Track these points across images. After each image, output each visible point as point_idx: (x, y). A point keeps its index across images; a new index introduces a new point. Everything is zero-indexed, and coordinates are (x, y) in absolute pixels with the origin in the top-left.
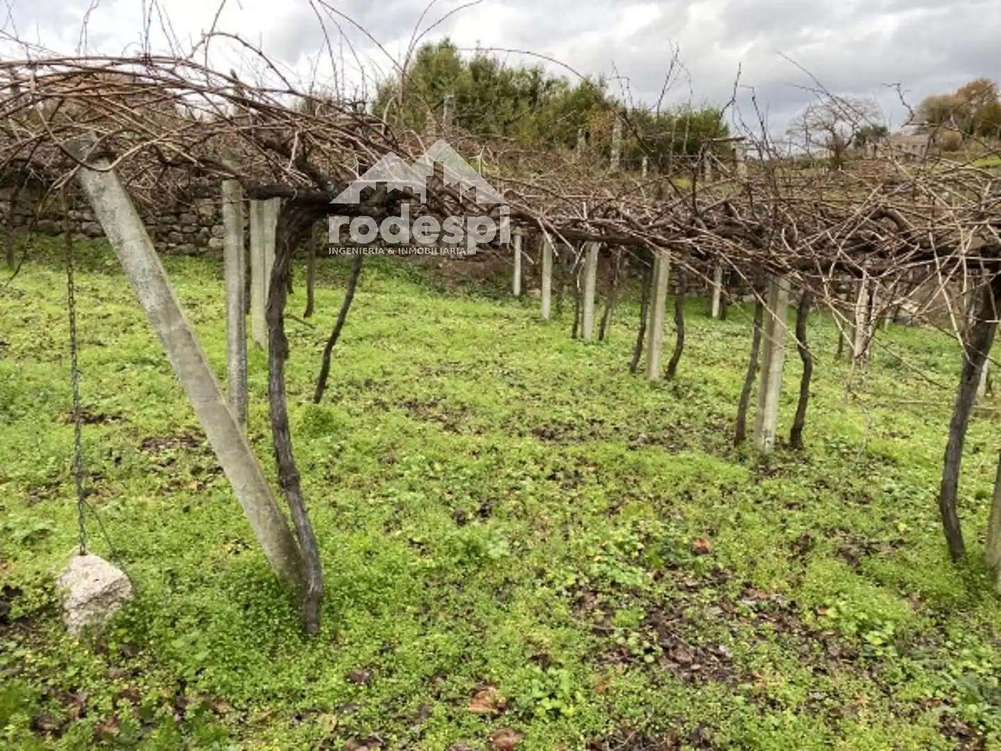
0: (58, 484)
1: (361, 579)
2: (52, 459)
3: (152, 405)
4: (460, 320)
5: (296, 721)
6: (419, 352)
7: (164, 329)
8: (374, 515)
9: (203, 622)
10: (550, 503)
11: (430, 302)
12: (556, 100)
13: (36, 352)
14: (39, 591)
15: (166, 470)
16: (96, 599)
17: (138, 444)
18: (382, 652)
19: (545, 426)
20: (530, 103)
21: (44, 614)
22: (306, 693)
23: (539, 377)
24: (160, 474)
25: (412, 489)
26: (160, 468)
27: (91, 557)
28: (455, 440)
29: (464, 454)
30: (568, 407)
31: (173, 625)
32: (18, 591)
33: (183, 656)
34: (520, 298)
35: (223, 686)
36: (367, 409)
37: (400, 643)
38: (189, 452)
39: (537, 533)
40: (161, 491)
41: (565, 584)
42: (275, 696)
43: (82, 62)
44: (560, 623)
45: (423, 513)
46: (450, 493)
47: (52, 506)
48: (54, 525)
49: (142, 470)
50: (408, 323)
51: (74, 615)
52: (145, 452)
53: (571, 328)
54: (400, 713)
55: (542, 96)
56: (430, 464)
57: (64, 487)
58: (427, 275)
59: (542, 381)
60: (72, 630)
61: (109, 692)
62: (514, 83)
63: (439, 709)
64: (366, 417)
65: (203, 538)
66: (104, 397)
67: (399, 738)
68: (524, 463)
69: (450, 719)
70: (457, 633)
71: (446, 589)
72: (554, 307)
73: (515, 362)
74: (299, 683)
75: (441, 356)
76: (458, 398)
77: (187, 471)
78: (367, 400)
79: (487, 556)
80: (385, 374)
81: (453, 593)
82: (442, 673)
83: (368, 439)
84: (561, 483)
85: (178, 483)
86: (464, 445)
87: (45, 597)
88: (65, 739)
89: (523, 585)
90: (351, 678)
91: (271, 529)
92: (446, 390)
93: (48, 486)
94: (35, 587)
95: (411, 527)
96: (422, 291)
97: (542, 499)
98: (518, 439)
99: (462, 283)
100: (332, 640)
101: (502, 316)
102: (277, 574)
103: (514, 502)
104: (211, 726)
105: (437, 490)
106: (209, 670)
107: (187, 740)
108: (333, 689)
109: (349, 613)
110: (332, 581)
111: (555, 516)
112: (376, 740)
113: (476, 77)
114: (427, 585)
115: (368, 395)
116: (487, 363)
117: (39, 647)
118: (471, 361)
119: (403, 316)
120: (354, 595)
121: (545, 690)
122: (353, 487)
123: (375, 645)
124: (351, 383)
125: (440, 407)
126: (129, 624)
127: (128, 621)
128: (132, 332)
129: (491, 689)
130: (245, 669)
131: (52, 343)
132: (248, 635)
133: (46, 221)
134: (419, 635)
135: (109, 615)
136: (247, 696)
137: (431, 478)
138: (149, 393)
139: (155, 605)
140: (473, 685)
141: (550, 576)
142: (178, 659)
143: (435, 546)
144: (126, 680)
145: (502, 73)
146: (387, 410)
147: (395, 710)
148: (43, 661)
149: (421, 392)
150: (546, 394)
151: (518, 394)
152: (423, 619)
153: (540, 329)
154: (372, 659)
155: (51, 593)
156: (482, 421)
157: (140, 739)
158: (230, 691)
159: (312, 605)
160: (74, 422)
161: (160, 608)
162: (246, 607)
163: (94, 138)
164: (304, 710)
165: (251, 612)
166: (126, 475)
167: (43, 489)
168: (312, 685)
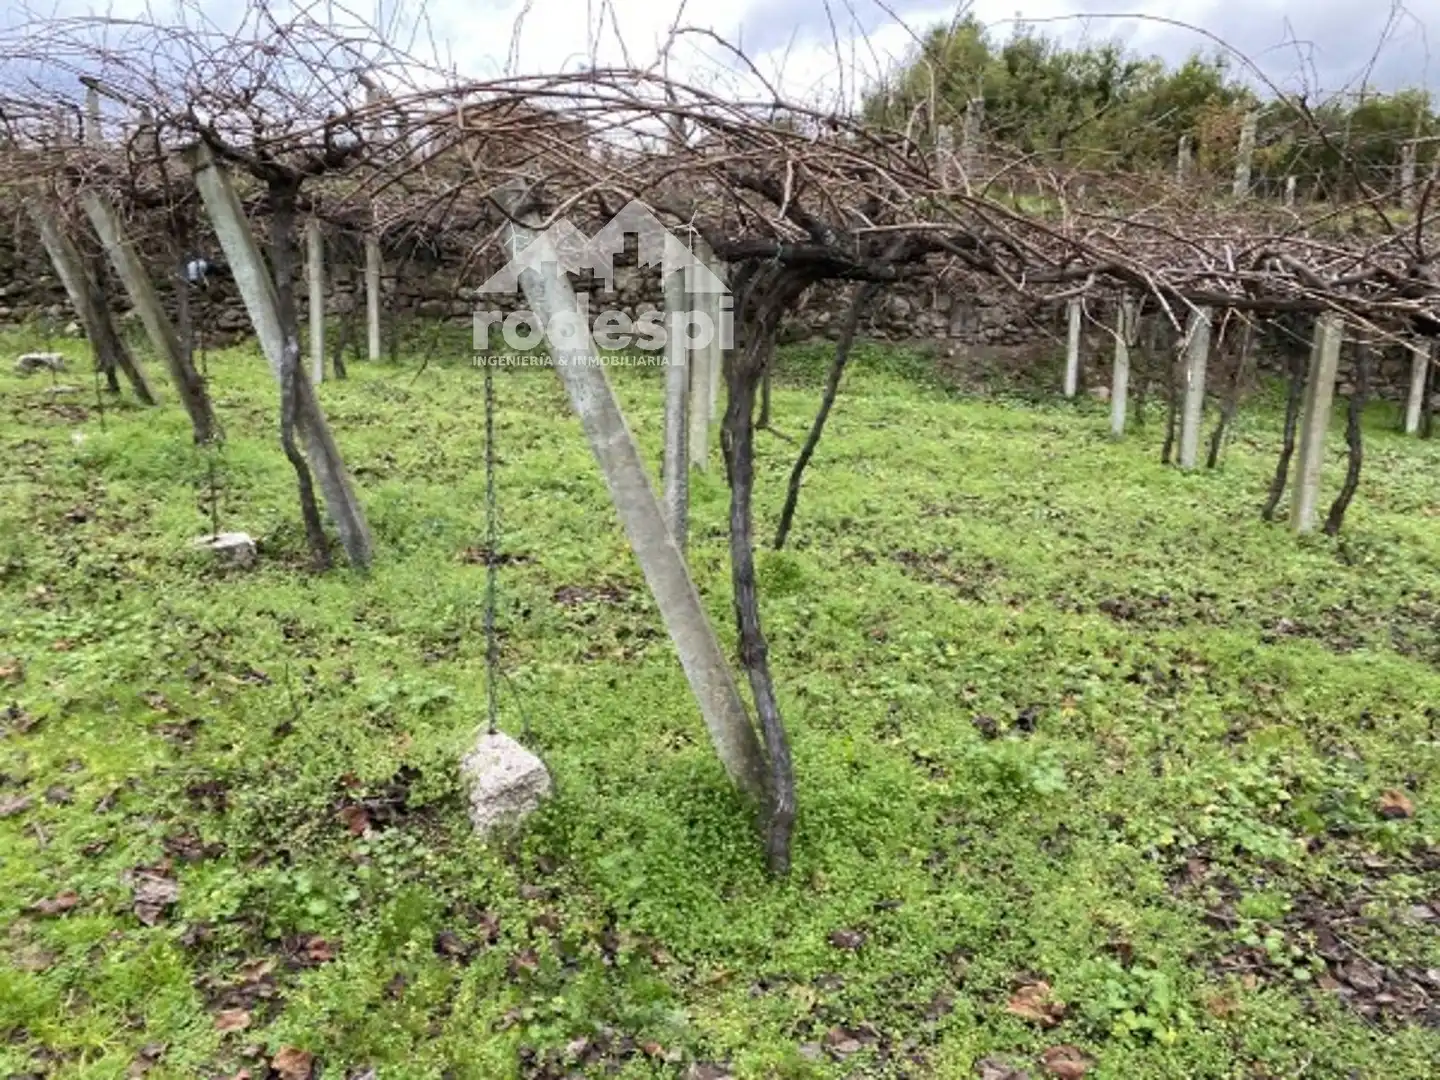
0: (457, 640)
1: (848, 802)
2: (450, 608)
3: (566, 544)
4: (981, 435)
5: (759, 990)
6: (917, 480)
7: (600, 442)
8: (862, 713)
9: (637, 836)
10: (1130, 718)
11: (934, 408)
12: (1142, 94)
13: (427, 471)
14: (441, 775)
15: (586, 629)
16: (508, 793)
17: (551, 594)
18: (878, 908)
19: (1121, 598)
20: (1097, 104)
21: (446, 807)
22: (772, 953)
23: (1109, 522)
24: (578, 635)
25: (912, 679)
26: (577, 627)
27: (502, 738)
28: (978, 613)
29: (992, 634)
30: (1157, 571)
31: (599, 836)
32: (417, 774)
33: (612, 880)
34: (1074, 401)
35: (663, 928)
36: (845, 560)
37: (903, 900)
38: (612, 608)
39: (1109, 762)
40: (579, 658)
41: (1155, 841)
42: (731, 951)
43: (512, 85)
44: (1148, 900)
45: (930, 715)
46: (971, 690)
47: (453, 668)
48: (454, 692)
49: (556, 629)
50: (901, 439)
51: (482, 810)
52: (560, 605)
53: (1160, 447)
54: (905, 1000)
55: (1117, 91)
56: (940, 645)
57: (464, 645)
58: (930, 367)
59: (1114, 528)
60: (479, 830)
61: (524, 916)
62: (1072, 73)
63: (963, 1003)
64: (844, 572)
65: (633, 724)
66: (508, 531)
67: (905, 1035)
68: (1087, 654)
69: (980, 1020)
70: (987, 895)
71: (968, 830)
72: (1132, 415)
73: (1069, 498)
74: (762, 938)
75: (952, 486)
76: (979, 550)
77: (612, 634)
78: (843, 548)
79: (1031, 789)
80: (870, 511)
81: (980, 839)
82: (966, 951)
83: (848, 604)
84: (1147, 688)
85: (600, 648)
86: (990, 622)
87: (448, 784)
88: (473, 968)
89: (1089, 837)
90: (834, 940)
91: (728, 719)
92: (959, 537)
93: (446, 642)
94: (436, 769)
95: (915, 735)
96: (923, 390)
97: (1117, 710)
98: (1076, 617)
99: (984, 378)
100: (806, 883)
101: (1047, 429)
102: (734, 781)
103: (1072, 712)
104: (649, 979)
105: (953, 686)
106: (645, 904)
107: (621, 993)
108: (808, 953)
109: (830, 848)
110: (807, 799)
111: (1139, 737)
112: (871, 1034)
113: (1012, 70)
114: (939, 821)
115: (846, 540)
116: (1024, 499)
117: (442, 848)
118: (998, 495)
119: (894, 427)
120: (836, 822)
121: (1127, 998)
122: (830, 670)
123: (868, 899)
124: (820, 523)
125: (952, 562)
126: (544, 829)
127: (544, 825)
128: (538, 448)
129: (1042, 984)
130: (691, 907)
131: (444, 459)
132: (694, 863)
133: (434, 302)
134: (930, 893)
135: (523, 816)
136: (694, 945)
137: (940, 666)
138: (561, 528)
139: (577, 808)
140: (1013, 975)
141: (1133, 827)
142: (605, 884)
143: (951, 766)
144: (543, 903)
145: (1054, 60)
146: (874, 563)
147: (898, 995)
148: (447, 865)
149: (923, 539)
150: (1120, 549)
151: (1075, 547)
152: (936, 869)
153: (1108, 449)
154: (864, 918)
155: (455, 779)
156: (1016, 586)
157: (562, 982)
158: (672, 936)
159: (780, 831)
160: (472, 561)
161: (584, 812)
162: (692, 823)
163: (523, 186)
164: (770, 975)
165: (698, 830)
166: (537, 634)
167: (440, 645)
168: (780, 942)
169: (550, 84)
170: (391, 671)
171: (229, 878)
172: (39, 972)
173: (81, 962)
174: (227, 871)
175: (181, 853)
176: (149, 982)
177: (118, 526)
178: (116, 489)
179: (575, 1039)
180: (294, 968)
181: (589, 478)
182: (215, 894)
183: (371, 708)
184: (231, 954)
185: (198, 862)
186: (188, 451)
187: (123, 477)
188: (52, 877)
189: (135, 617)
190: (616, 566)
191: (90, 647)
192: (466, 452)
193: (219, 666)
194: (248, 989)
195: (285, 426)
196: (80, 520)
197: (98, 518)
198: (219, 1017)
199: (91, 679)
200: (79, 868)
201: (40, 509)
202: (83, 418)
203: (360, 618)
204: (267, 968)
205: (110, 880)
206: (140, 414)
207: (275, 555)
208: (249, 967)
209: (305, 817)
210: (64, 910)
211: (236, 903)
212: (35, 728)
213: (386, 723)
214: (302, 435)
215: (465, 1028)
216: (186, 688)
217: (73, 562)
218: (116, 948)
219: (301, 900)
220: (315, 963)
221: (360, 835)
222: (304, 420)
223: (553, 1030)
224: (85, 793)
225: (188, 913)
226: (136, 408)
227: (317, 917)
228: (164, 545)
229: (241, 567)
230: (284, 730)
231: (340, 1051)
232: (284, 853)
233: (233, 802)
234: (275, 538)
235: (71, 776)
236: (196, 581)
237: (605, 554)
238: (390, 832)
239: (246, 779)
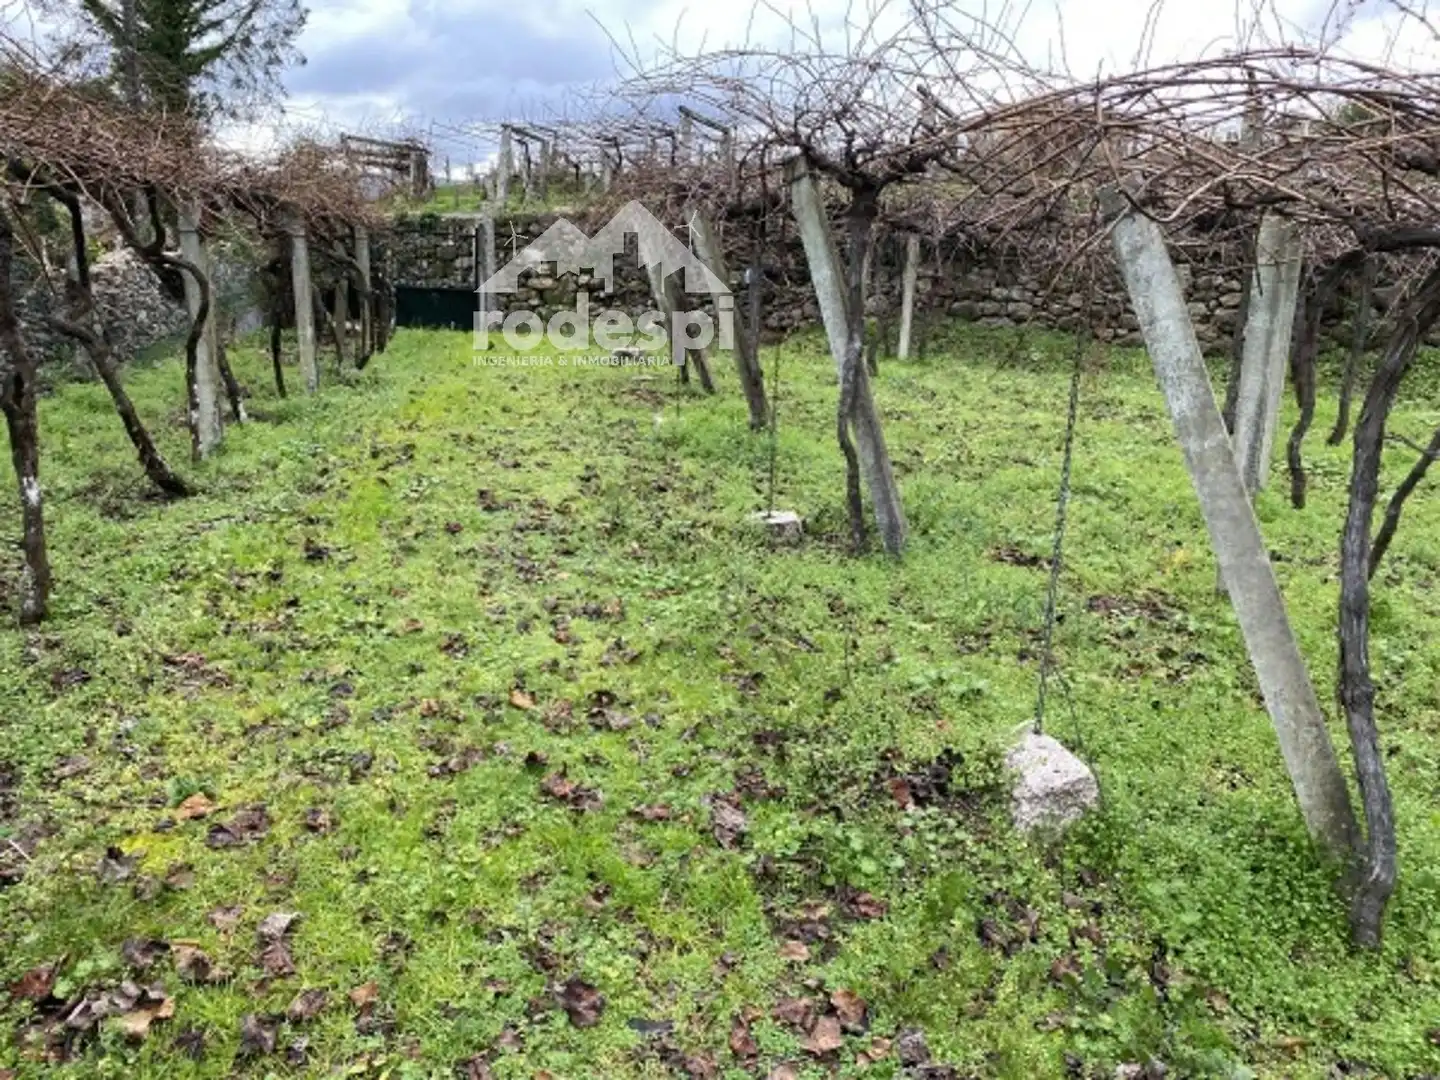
0: (988, 636)
2: (981, 603)
3: (1099, 552)
5: (1338, 1071)
7: (1193, 445)
9: (1190, 870)
13: (954, 467)
14: (983, 765)
15: (1124, 644)
16: (1055, 796)
17: (1085, 602)
21: (987, 797)
22: (1356, 1035)
24: (1116, 649)
26: (1114, 641)
27: (1048, 740)
31: (1147, 860)
32: (959, 759)
33: (1162, 909)
35: (1221, 973)
38: (1152, 625)
40: (1119, 673)
42: (1303, 1019)
47: (988, 663)
48: (990, 687)
49: (1091, 639)
51: (1025, 807)
52: (1095, 615)
57: (996, 642)
60: (1020, 826)
61: (1065, 923)
65: (1182, 752)
66: (1038, 533)
74: (1345, 1015)
77: (1154, 654)
85: (1140, 666)
87: (990, 775)
88: (1015, 962)
90: (1437, 1038)
91: (1314, 764)
93: (977, 636)
94: (978, 759)
100: (1400, 967)
102: (1314, 834)
104: (1205, 1023)
106: (1201, 943)
107: (1174, 1029)
108: (1404, 1046)
109: (1434, 934)
110: (1407, 873)
117: (982, 836)
126: (1088, 840)
127: (1089, 836)
130: (1252, 959)
131: (971, 457)
132: (1256, 913)
133: (966, 303)
135: (1067, 821)
136: (1257, 1001)
138: (1095, 535)
139: (1125, 826)
142: (1155, 912)
144: (1085, 915)
148: (988, 855)
155: (997, 772)
157: (1108, 1000)
158: (1232, 985)
159: (1371, 901)
160: (1001, 560)
161: (1134, 832)
162: (1255, 870)
163: (1140, 180)
164: (1352, 1059)
165: (1266, 879)
166: (1071, 641)
167: (973, 639)
168: (1363, 1025)
169: (1186, 73)
170: (926, 655)
171: (788, 821)
172: (643, 867)
173: (674, 866)
174: (786, 814)
175: (749, 790)
176: (728, 899)
177: (690, 497)
178: (688, 466)
179: (1126, 1062)
180: (847, 918)
181: (1126, 485)
182: (779, 833)
183: (911, 687)
184: (793, 890)
185: (765, 802)
186: (745, 436)
187: (693, 455)
188: (650, 789)
189: (708, 577)
190: (1157, 581)
191: (674, 599)
192: (993, 450)
193: (774, 628)
194: (807, 927)
195: (841, 416)
196: (662, 489)
197: (674, 490)
198: (783, 945)
199: (675, 625)
200: (669, 785)
201: (633, 478)
202: (660, 403)
203: (895, 602)
204: (824, 911)
205: (692, 801)
206: (705, 402)
207: (817, 535)
208: (808, 907)
209: (854, 781)
210: (660, 818)
211: (797, 846)
212: (635, 660)
213: (926, 706)
214: (856, 427)
215: (1009, 1018)
216: (750, 644)
217: (659, 524)
218: (701, 860)
219: (853, 856)
220: (866, 917)
221: (903, 808)
222: (858, 412)
223: (1101, 1046)
224: (673, 721)
225: (757, 845)
226: (701, 397)
227: (867, 876)
228: (726, 516)
229: (789, 543)
230: (834, 695)
231: (889, 1005)
232: (835, 809)
233: (793, 753)
234: (817, 520)
235: (662, 706)
236: (752, 552)
237: (1145, 567)
238: (932, 810)
239: (802, 735)
